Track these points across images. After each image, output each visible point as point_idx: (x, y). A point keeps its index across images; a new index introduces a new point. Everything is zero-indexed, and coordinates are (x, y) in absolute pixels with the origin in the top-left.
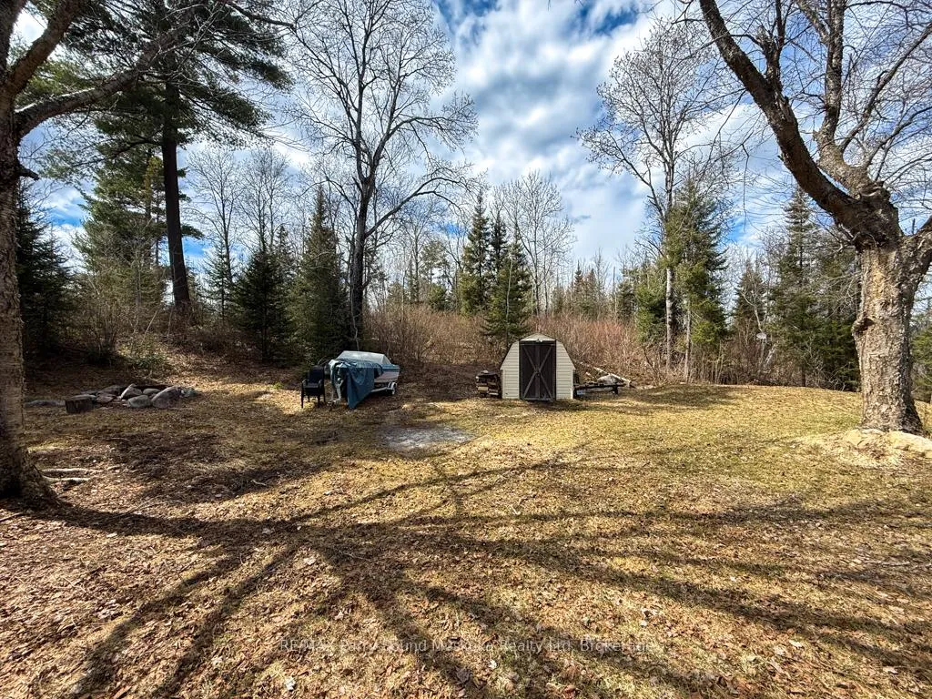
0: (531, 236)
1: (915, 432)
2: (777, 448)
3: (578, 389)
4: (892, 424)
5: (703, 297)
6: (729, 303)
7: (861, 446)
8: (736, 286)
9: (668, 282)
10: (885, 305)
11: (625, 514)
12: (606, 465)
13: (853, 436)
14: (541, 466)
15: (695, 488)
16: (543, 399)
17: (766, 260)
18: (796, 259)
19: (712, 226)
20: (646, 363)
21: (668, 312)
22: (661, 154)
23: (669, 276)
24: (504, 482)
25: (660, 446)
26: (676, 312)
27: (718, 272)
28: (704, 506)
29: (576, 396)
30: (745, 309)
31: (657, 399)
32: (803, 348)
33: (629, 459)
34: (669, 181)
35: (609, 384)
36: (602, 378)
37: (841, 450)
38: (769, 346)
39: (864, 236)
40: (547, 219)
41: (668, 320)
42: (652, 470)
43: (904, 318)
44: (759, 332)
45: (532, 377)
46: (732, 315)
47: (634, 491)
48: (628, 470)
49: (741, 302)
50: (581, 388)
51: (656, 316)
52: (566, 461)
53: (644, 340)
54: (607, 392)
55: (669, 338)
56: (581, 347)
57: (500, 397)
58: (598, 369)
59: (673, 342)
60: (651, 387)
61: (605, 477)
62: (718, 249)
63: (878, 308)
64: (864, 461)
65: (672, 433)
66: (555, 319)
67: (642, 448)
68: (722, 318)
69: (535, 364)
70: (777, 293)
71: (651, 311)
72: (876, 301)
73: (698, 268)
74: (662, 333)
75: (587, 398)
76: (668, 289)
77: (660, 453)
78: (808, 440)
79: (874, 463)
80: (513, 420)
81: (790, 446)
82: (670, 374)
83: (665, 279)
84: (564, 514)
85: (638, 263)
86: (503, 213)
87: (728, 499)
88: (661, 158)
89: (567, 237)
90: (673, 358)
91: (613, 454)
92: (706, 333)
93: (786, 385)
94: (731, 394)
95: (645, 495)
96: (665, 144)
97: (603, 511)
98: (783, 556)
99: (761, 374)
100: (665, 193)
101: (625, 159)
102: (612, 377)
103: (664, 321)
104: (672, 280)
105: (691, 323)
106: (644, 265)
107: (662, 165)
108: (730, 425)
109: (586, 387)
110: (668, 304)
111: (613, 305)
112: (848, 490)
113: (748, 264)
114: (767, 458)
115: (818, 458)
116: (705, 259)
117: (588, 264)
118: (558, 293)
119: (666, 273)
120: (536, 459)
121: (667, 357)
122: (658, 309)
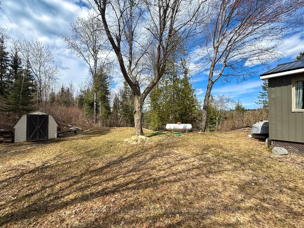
0: (37, 68)
1: (142, 135)
2: (119, 144)
3: (59, 134)
4: (139, 134)
5: (105, 102)
6: (112, 105)
7: (134, 140)
8: (113, 100)
9: (95, 97)
10: (138, 108)
11: (72, 178)
12: (67, 161)
13: (133, 138)
14: (34, 170)
15: (98, 161)
16: (41, 140)
17: (120, 95)
18: (125, 95)
19: (107, 82)
20: (88, 122)
21: (95, 106)
22: (93, 56)
23: (95, 95)
24: (7, 185)
25: (89, 149)
26: (97, 106)
27: (108, 96)
28: (99, 166)
29: (58, 136)
30: (115, 107)
31: (90, 134)
32: (127, 117)
33: (77, 157)
34: (95, 65)
35: (73, 130)
36: (71, 128)
37: (131, 141)
38: (120, 117)
39: (135, 92)
40: (46, 64)
41: (95, 109)
42: (85, 158)
43: (141, 111)
44: (118, 113)
45: (35, 131)
46: (112, 108)
47: (78, 168)
48: (76, 161)
49: (114, 104)
50: (61, 133)
51: (91, 107)
52: (49, 164)
53: (87, 115)
54: (72, 133)
55: (95, 114)
56: (62, 117)
57: (13, 141)
58: (69, 125)
59: (96, 115)
60: (89, 130)
61: (66, 166)
62: (109, 89)
63: (137, 108)
64: (135, 143)
65: (93, 144)
66: (50, 105)
67: (83, 152)
68: (110, 109)
69: (36, 124)
70: (122, 103)
71: (89, 105)
72: (137, 107)
73: (103, 94)
74: (93, 113)
75: (63, 137)
76: (95, 99)
77: (89, 152)
78: (126, 140)
79: (136, 143)
80: (20, 152)
81: (122, 142)
82: (95, 126)
83: (94, 96)
84: (44, 188)
85: (86, 89)
86: (19, 54)
87: (106, 161)
88: (93, 57)
89: (56, 73)
90: (96, 120)
91: (71, 156)
92: (105, 113)
93: (123, 127)
94: (110, 130)
95: (82, 168)
96: (94, 53)
97: (63, 180)
98: (117, 172)
99: (118, 124)
100: (94, 69)
101: (81, 53)
102: (75, 128)
103: (94, 109)
104: (96, 96)
105: (101, 110)
106: (88, 90)
107: (93, 60)
108: (109, 139)
109: (63, 133)
110: (95, 103)
111: (76, 102)
112: (132, 150)
113: (116, 95)
114: (117, 147)
115: (127, 144)
116: (105, 92)
117: (67, 86)
118: (52, 95)
119: (94, 94)
120: (32, 167)
121: (94, 120)
122: (92, 105)
